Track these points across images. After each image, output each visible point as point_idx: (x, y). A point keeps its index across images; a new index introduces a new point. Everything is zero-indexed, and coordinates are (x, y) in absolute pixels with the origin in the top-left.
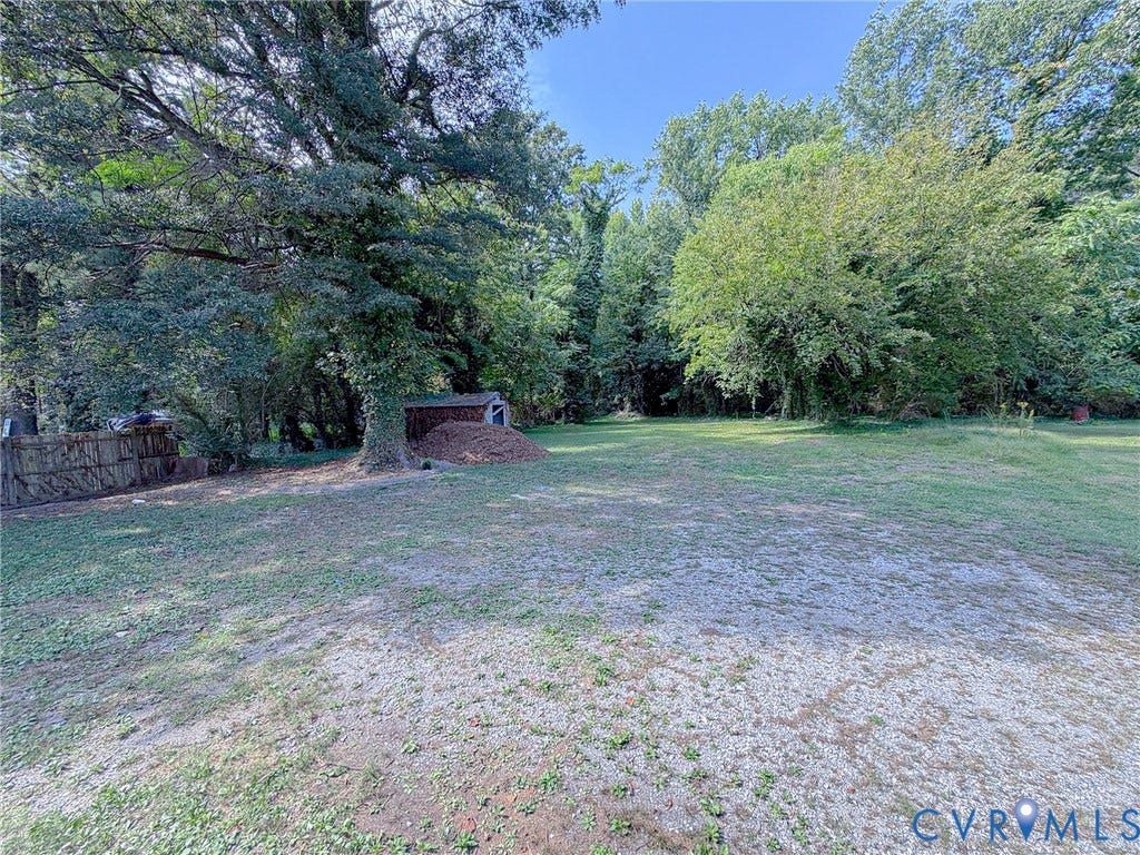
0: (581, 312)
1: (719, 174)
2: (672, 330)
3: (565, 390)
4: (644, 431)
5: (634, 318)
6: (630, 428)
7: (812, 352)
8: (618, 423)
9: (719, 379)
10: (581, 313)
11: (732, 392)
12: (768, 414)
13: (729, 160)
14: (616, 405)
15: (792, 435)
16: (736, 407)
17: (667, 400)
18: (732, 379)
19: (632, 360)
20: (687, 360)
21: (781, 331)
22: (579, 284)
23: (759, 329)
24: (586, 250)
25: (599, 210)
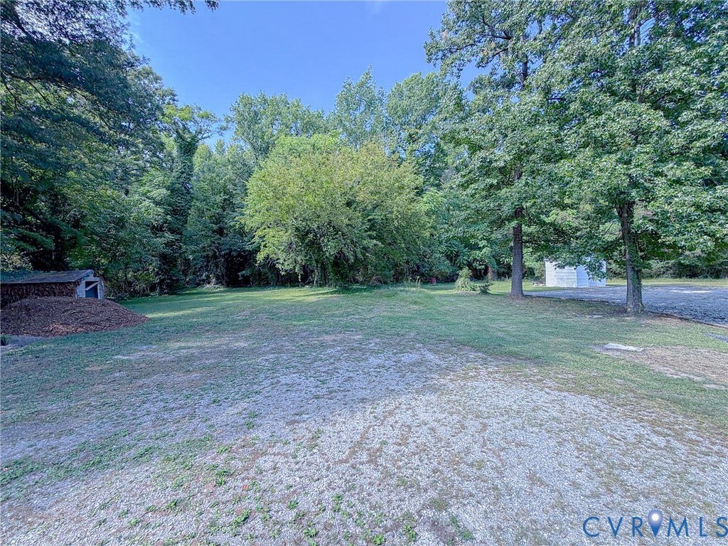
0: (174, 210)
1: (274, 138)
2: (247, 229)
3: (160, 269)
4: (227, 297)
5: (218, 219)
6: (217, 296)
7: (330, 249)
8: (205, 293)
9: (278, 263)
10: (174, 212)
11: (286, 271)
12: (306, 284)
13: (280, 131)
14: (204, 280)
15: (321, 296)
16: (290, 280)
17: (243, 276)
18: (286, 263)
19: (217, 248)
20: (257, 250)
21: (314, 236)
22: (172, 189)
23: (302, 234)
24: (178, 166)
25: (189, 140)
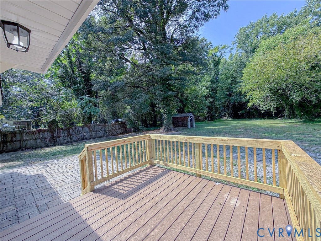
0: (212, 89)
1: (258, 43)
2: (242, 93)
3: (208, 112)
4: (233, 123)
5: (229, 90)
6: (229, 122)
7: (295, 97)
8: (224, 121)
9: (260, 107)
10: (212, 90)
11: (265, 111)
12: (279, 117)
13: (262, 38)
14: (223, 116)
15: (288, 124)
16: (267, 115)
17: (241, 114)
18: (265, 107)
19: (229, 102)
20: (248, 102)
21: (282, 91)
22: (211, 81)
23: (274, 92)
24: (213, 72)
25: (217, 60)
